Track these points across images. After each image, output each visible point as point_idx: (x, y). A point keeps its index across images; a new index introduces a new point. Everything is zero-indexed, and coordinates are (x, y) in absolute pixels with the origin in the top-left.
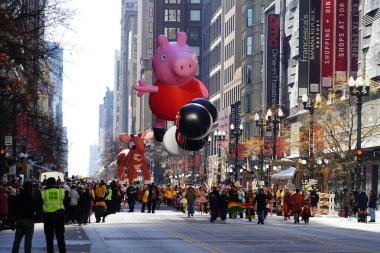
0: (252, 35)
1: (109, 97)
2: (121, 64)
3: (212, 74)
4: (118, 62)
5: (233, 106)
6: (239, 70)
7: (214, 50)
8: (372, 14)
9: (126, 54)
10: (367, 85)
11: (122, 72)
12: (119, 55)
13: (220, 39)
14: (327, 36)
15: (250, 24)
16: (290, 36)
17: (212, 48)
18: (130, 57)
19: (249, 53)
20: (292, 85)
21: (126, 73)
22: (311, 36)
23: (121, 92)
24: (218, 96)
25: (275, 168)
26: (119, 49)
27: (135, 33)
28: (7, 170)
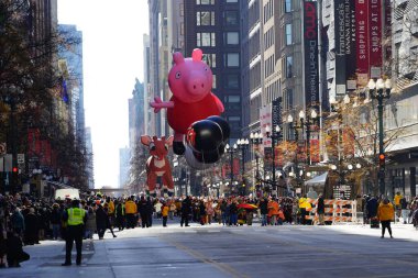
0: (291, 22)
1: (138, 90)
2: (151, 51)
3: (251, 65)
4: (148, 50)
5: (274, 103)
6: (280, 61)
7: (253, 37)
8: (403, 6)
9: (155, 40)
10: (388, 87)
11: (152, 61)
12: (148, 40)
13: (258, 25)
14: (362, 28)
15: (288, 10)
16: (328, 26)
17: (251, 35)
18: (160, 44)
19: (289, 42)
20: (331, 80)
21: (157, 62)
22: (346, 28)
23: (152, 85)
24: (260, 91)
25: (309, 174)
26: (148, 34)
27: (165, 15)
28: (20, 189)
